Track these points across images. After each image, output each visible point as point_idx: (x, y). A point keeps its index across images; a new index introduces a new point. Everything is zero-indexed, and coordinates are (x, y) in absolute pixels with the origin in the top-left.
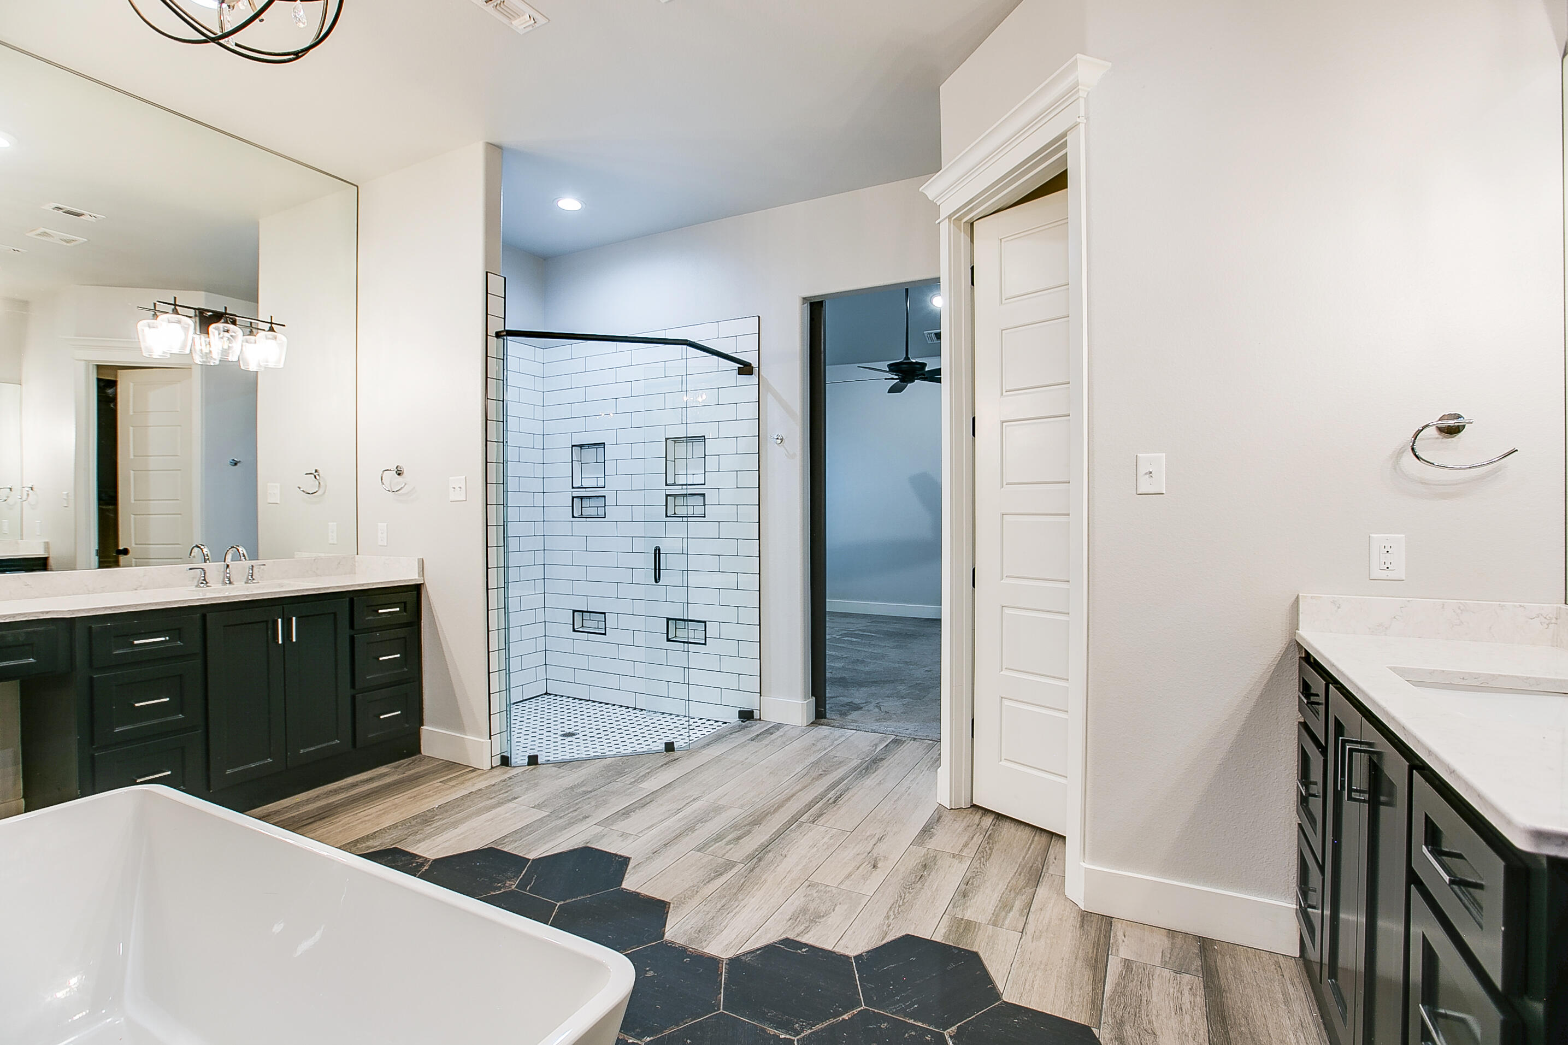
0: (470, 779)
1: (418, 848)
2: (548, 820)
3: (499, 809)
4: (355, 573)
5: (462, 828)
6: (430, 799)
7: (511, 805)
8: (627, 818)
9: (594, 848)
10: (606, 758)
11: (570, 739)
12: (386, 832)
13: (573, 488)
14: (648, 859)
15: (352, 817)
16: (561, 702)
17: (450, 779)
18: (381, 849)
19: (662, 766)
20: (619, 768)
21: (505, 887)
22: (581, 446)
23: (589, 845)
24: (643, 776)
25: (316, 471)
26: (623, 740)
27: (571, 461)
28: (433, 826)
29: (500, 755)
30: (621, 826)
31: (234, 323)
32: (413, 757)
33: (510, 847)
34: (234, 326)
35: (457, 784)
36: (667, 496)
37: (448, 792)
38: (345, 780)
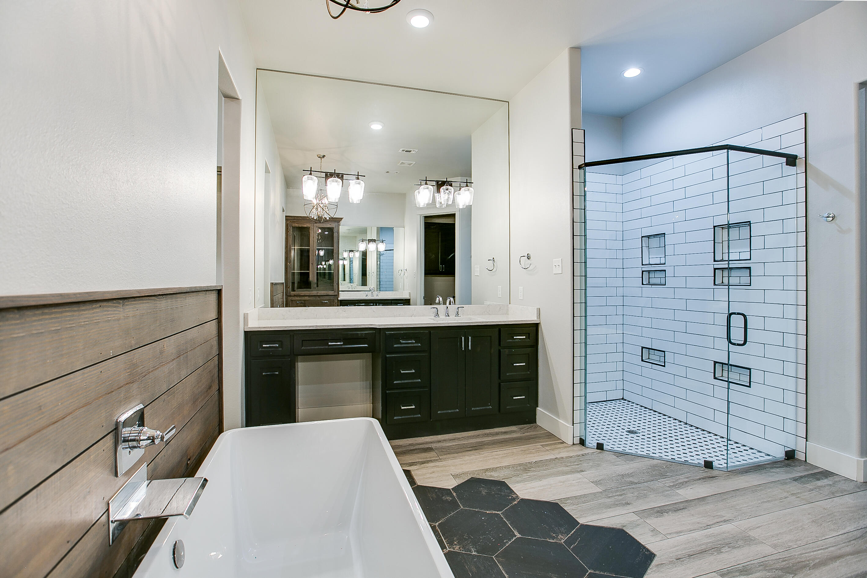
0: (558, 448)
1: (515, 487)
2: (600, 496)
3: (570, 476)
4: (508, 314)
5: (544, 482)
6: (532, 455)
7: (578, 475)
8: (660, 516)
9: (628, 533)
10: (654, 459)
11: (632, 435)
12: (503, 469)
13: (643, 265)
14: (671, 562)
15: (490, 453)
16: (632, 407)
17: (547, 445)
18: (496, 479)
19: (700, 479)
20: (662, 470)
21: (557, 538)
22: (649, 237)
23: (624, 529)
24: (680, 483)
25: (493, 259)
26: (672, 446)
27: (641, 247)
28: (528, 474)
29: (579, 437)
30: (654, 521)
31: (451, 185)
32: (532, 425)
33: (569, 508)
34: (451, 187)
35: (550, 450)
36: (715, 269)
37: (543, 453)
38: (494, 429)
